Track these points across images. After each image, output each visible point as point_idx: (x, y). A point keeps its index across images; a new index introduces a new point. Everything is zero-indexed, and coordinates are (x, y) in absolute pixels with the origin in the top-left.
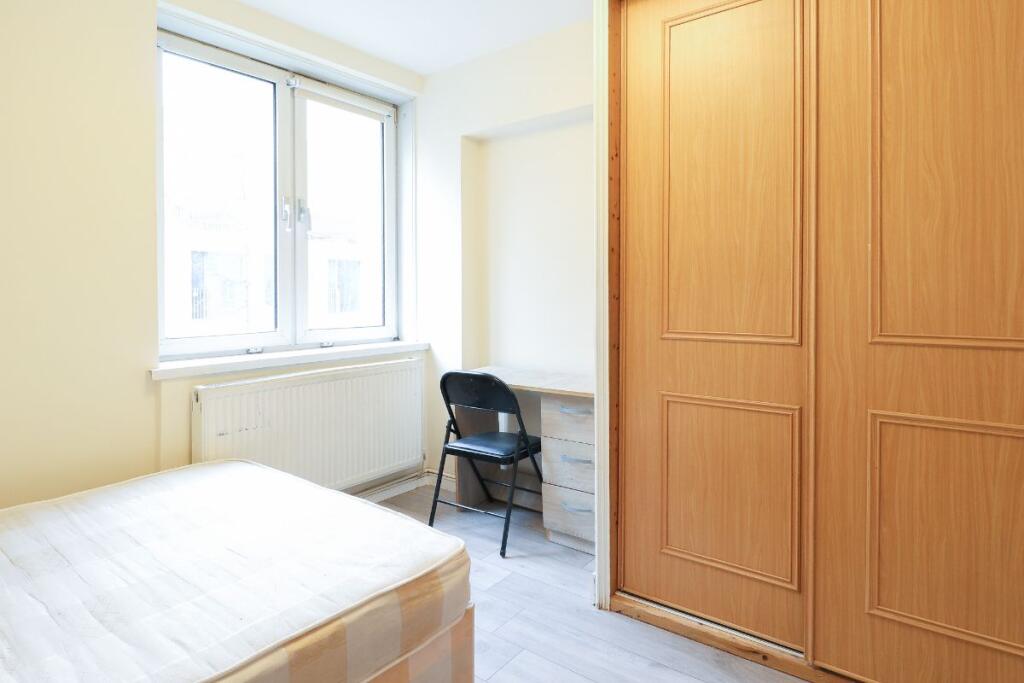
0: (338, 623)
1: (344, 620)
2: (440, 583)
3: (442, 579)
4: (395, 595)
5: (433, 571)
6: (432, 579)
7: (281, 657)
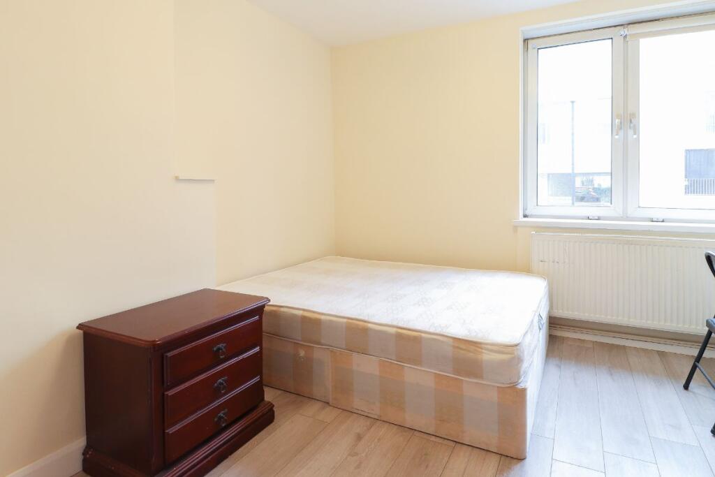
0: (419, 333)
1: (423, 335)
2: (482, 353)
3: (483, 351)
4: (451, 340)
5: (480, 343)
6: (478, 347)
7: (393, 330)
